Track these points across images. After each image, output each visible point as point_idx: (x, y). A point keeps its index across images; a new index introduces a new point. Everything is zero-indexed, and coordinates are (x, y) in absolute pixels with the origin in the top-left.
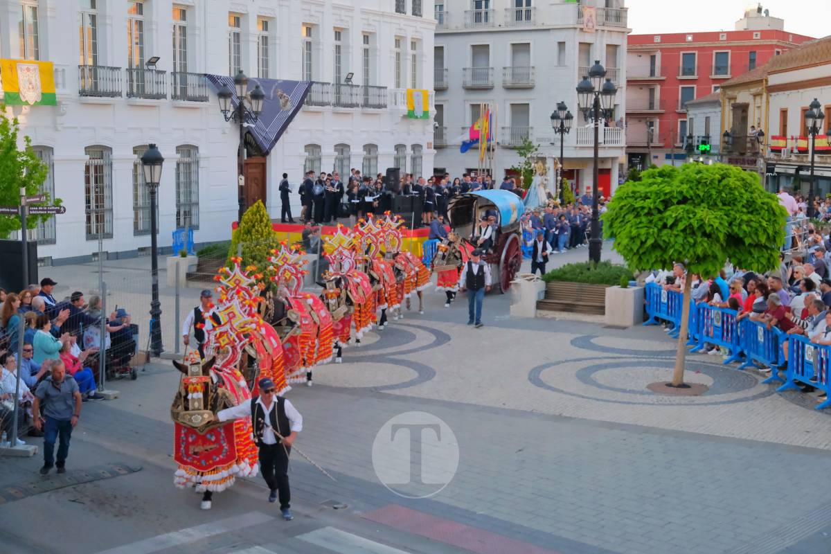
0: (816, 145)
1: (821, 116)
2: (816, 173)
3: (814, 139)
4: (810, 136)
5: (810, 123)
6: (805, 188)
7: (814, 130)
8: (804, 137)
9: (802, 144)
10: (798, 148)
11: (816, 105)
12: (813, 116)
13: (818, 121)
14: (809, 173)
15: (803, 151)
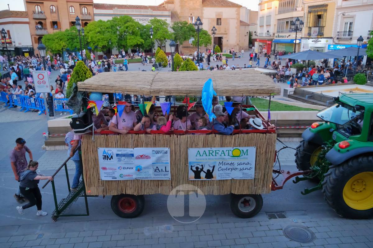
0: (6, 41)
1: (6, 33)
2: (8, 49)
3: (5, 40)
4: (4, 39)
5: (3, 35)
6: (6, 53)
7: (5, 37)
8: (3, 39)
9: (3, 41)
10: (1, 42)
11: (3, 30)
12: (3, 33)
13: (5, 35)
14: (6, 49)
15: (3, 43)
